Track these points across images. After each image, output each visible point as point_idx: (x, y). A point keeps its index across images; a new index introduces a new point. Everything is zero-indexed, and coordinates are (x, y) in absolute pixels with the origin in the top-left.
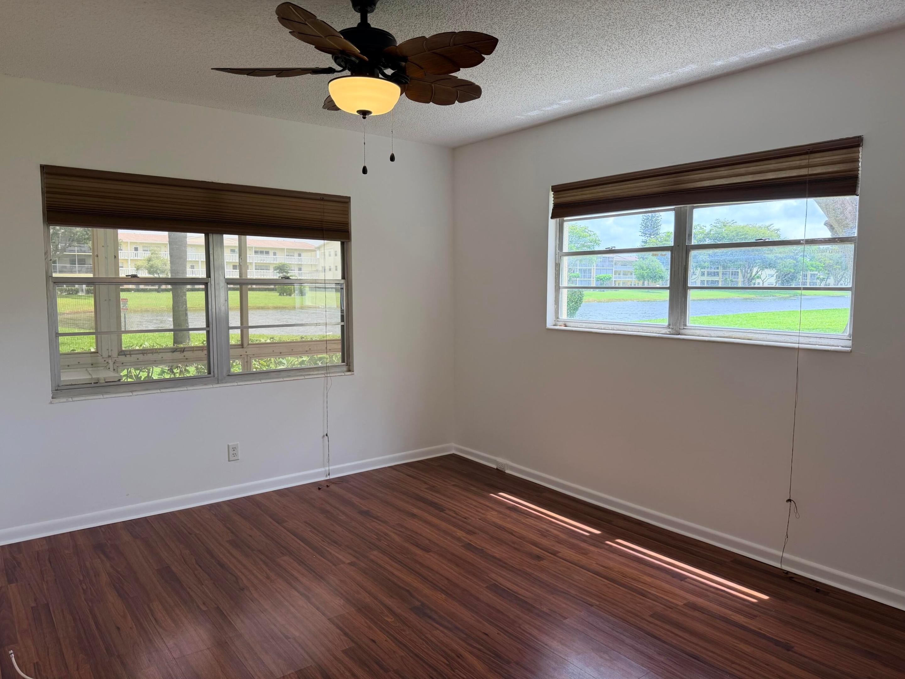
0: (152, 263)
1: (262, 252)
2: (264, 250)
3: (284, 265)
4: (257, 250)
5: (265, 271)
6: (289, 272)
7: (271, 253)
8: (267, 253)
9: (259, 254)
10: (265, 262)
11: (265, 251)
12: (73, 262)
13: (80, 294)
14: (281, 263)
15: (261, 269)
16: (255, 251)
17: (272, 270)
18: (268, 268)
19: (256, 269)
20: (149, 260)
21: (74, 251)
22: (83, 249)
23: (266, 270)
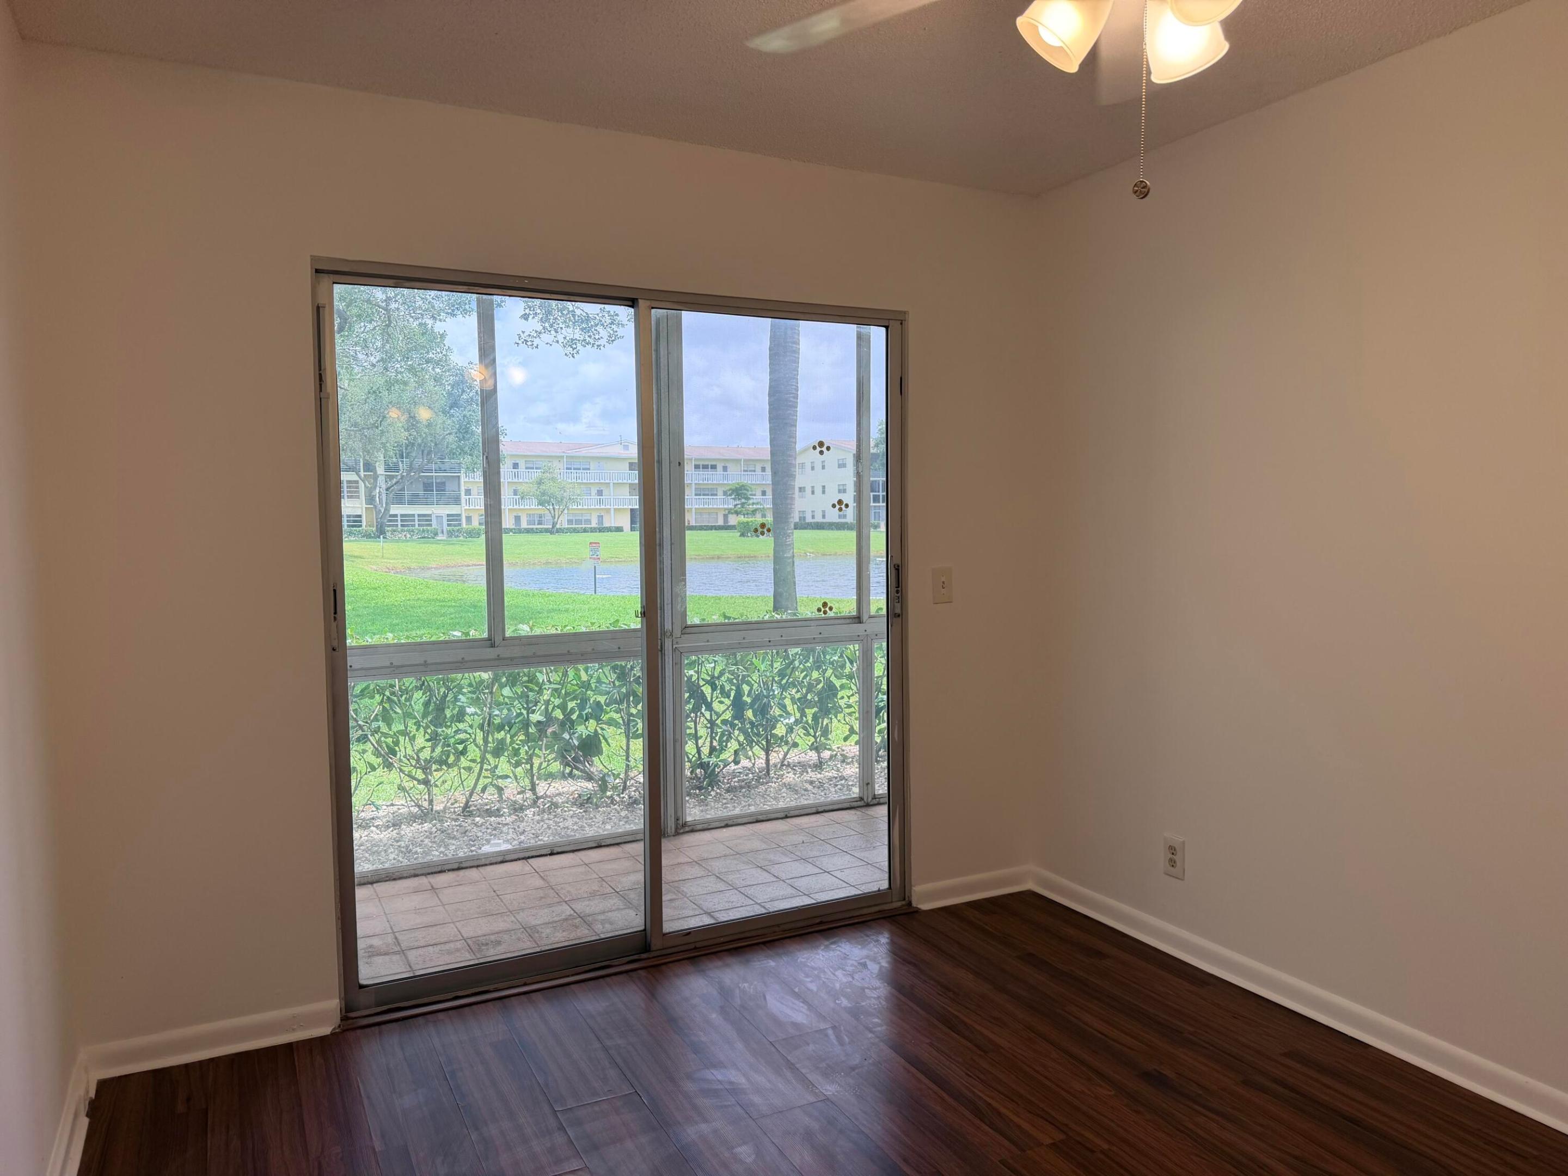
0: (544, 488)
1: (705, 467)
2: (710, 463)
3: (743, 487)
4: (697, 463)
5: (710, 497)
6: (750, 499)
7: (720, 468)
8: (714, 467)
9: (710, 470)
10: (710, 482)
11: (703, 465)
12: (428, 487)
13: (440, 537)
14: (738, 484)
15: (704, 495)
16: (695, 465)
17: (720, 496)
18: (715, 493)
19: (696, 495)
20: (540, 482)
21: (430, 471)
22: (443, 467)
23: (712, 495)
